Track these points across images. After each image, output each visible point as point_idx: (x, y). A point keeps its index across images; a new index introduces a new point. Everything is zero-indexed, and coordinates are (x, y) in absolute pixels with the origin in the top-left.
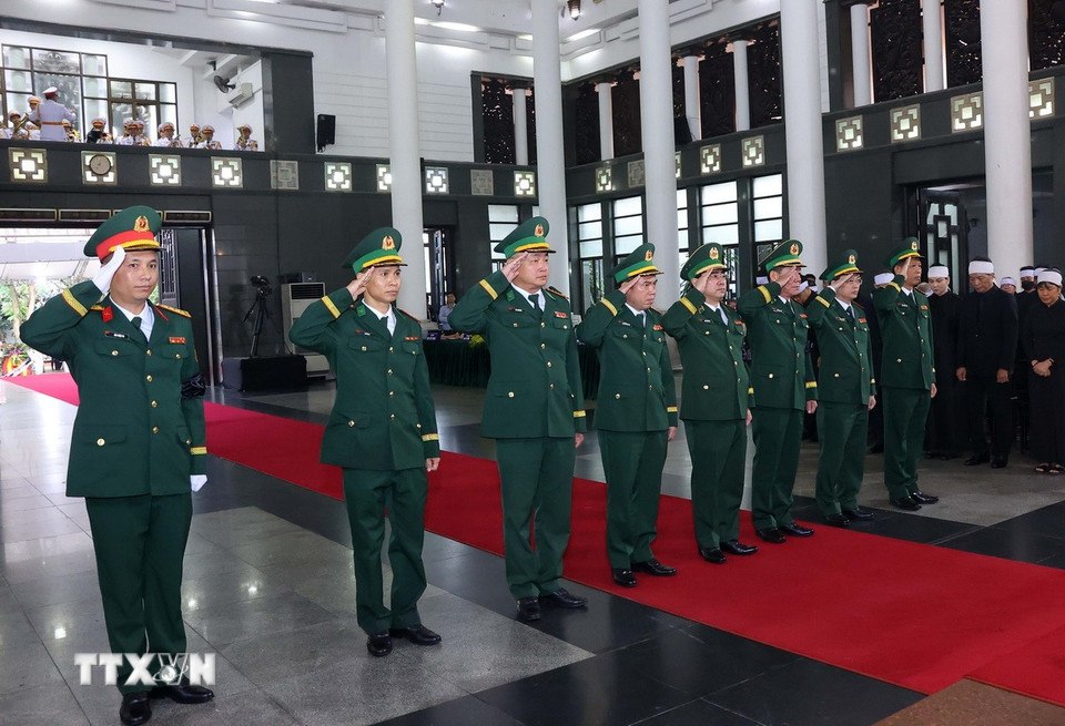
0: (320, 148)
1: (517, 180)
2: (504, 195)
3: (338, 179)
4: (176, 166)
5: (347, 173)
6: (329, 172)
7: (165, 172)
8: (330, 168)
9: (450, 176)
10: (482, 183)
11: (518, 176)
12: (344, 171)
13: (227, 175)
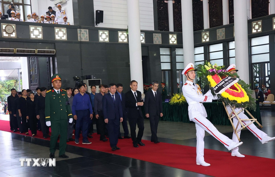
0: (96, 24)
1: (170, 38)
2: (165, 44)
3: (104, 37)
4: (40, 31)
5: (107, 34)
6: (100, 34)
7: (36, 33)
8: (100, 32)
9: (146, 36)
10: (157, 39)
11: (170, 36)
12: (106, 34)
13: (61, 35)
